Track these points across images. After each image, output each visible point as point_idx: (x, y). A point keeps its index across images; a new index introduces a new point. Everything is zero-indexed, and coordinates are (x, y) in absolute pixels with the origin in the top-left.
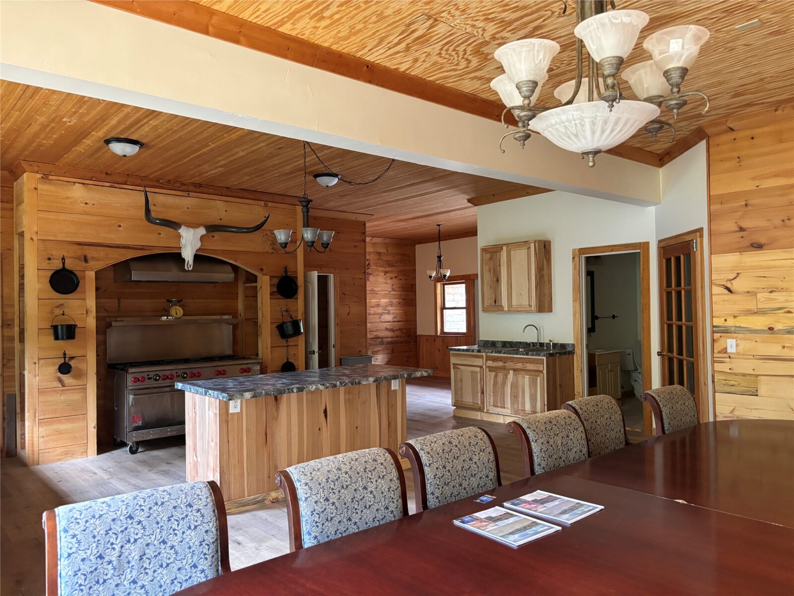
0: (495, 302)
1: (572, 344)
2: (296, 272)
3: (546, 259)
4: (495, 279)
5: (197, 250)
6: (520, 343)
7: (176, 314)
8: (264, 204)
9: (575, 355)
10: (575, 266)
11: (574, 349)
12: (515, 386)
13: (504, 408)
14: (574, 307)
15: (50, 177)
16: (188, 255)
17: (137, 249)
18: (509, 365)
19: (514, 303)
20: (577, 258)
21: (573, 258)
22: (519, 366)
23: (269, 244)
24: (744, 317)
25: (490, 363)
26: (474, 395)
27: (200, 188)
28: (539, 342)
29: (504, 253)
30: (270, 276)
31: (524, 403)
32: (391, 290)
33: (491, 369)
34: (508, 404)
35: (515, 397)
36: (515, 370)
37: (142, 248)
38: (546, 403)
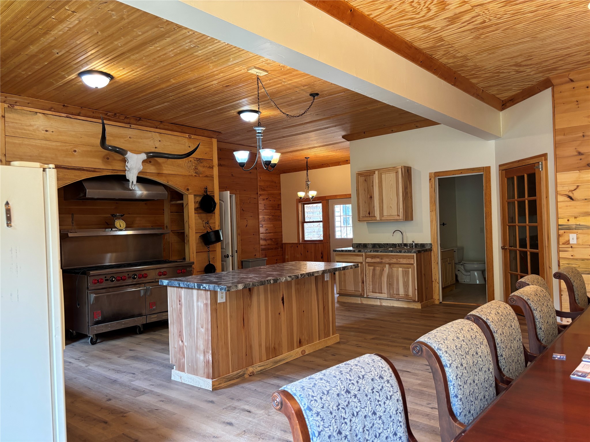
0: (369, 214)
1: (430, 244)
2: (213, 192)
3: (409, 180)
4: (369, 196)
5: (140, 173)
6: (387, 244)
7: (120, 226)
8: (189, 136)
9: (433, 251)
10: (431, 185)
11: (431, 247)
12: (390, 276)
13: (382, 293)
14: (431, 216)
15: (16, 107)
16: (132, 176)
17: (90, 171)
18: (384, 260)
19: (385, 213)
20: (433, 179)
21: (430, 179)
22: (394, 261)
23: (193, 168)
24: (583, 218)
25: (369, 260)
26: (356, 284)
27: (140, 121)
28: (404, 243)
29: (376, 176)
30: (195, 195)
31: (398, 289)
32: (264, 208)
33: (370, 264)
34: (385, 289)
35: (390, 285)
36: (390, 264)
37: (94, 170)
38: (416, 288)
